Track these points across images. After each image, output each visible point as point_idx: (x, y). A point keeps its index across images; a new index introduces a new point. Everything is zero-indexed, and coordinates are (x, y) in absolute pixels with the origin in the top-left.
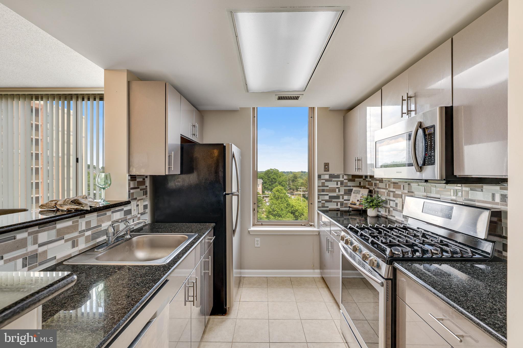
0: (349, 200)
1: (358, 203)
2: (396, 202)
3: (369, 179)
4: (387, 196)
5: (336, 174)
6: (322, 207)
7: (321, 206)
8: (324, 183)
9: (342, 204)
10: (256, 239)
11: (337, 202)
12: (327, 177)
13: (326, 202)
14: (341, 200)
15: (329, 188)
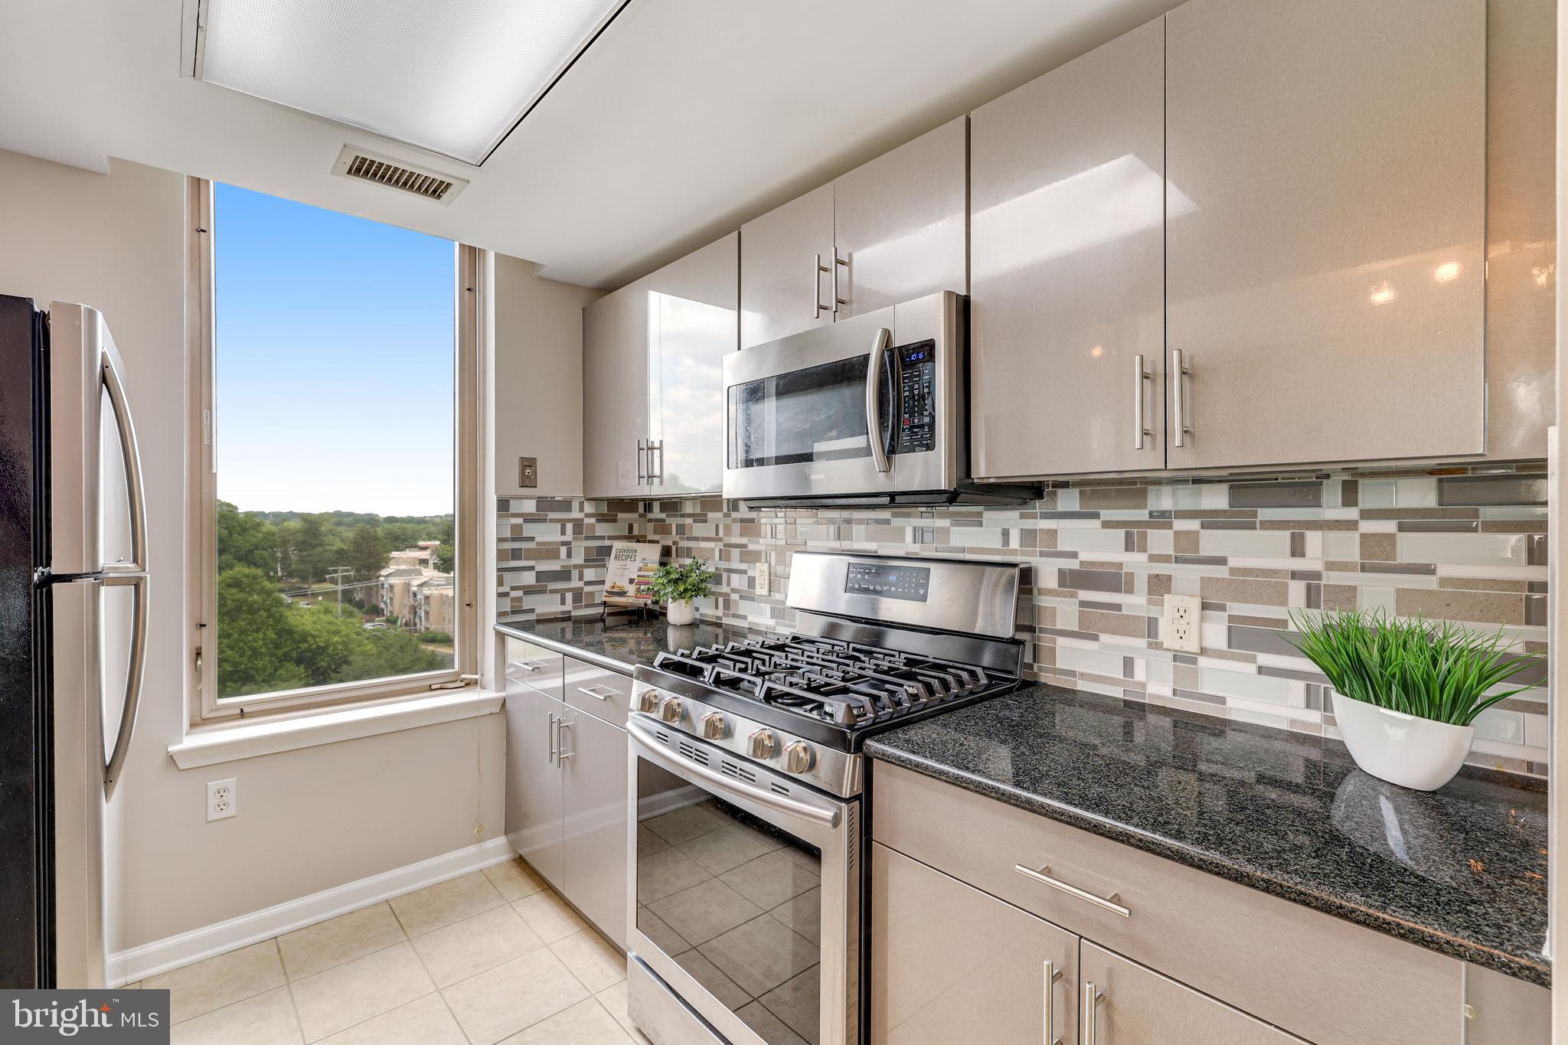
0: (603, 582)
1: (631, 590)
2: (750, 573)
3: (656, 513)
4: (720, 560)
5: (561, 499)
6: (514, 612)
7: (509, 609)
8: (520, 526)
9: (578, 596)
10: (213, 785)
11: (563, 593)
12: (530, 506)
13: (525, 593)
14: (575, 583)
15: (538, 544)
